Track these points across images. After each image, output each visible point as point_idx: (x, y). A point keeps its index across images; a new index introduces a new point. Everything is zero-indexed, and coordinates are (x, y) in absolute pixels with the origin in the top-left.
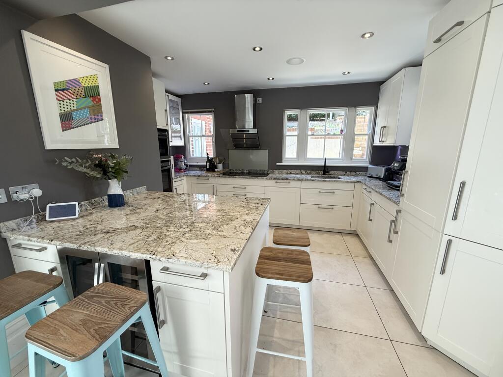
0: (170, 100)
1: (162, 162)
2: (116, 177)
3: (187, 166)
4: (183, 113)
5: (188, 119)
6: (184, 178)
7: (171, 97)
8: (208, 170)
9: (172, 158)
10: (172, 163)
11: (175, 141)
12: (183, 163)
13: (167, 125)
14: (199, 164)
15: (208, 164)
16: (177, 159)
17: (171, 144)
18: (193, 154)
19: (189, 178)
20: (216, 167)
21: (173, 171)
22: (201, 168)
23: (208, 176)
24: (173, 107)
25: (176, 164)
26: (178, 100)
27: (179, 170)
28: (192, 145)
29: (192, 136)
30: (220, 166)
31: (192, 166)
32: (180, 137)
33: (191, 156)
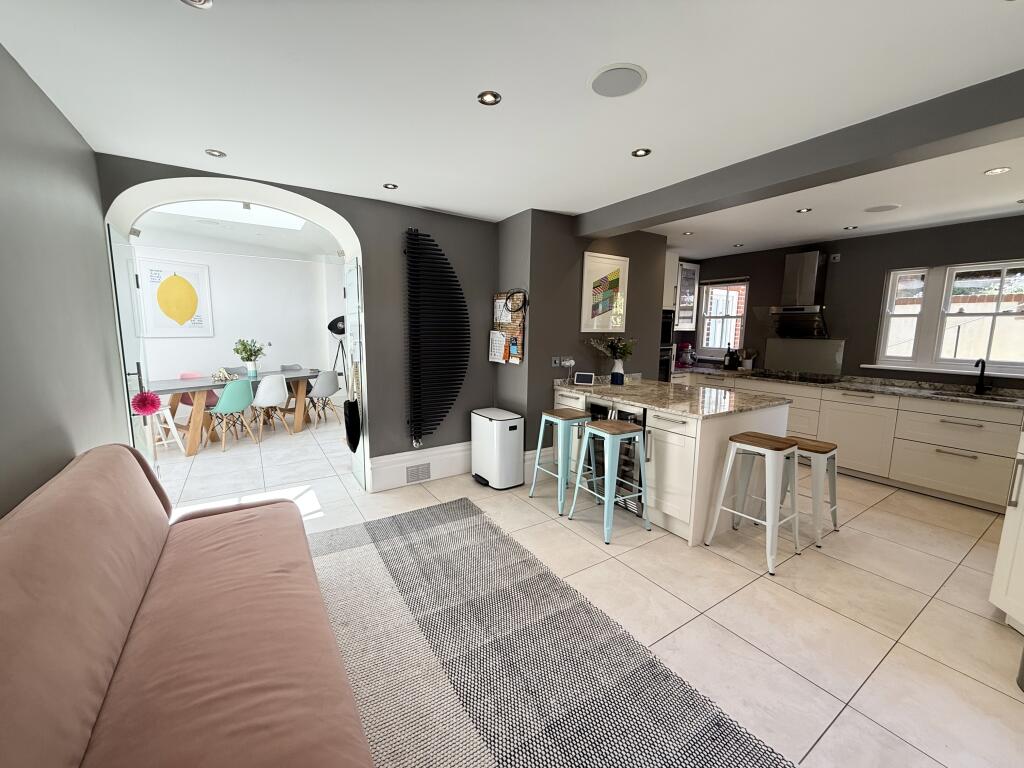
0: (683, 270)
1: (661, 350)
2: (621, 358)
3: (695, 359)
4: (700, 284)
5: (707, 293)
6: (688, 375)
7: (686, 266)
8: (726, 368)
9: (674, 347)
10: (674, 352)
11: (683, 325)
12: (689, 355)
13: (675, 304)
14: (714, 358)
15: (728, 358)
16: (680, 350)
17: (676, 329)
18: (707, 344)
19: (694, 376)
20: (740, 364)
21: (673, 363)
22: (716, 364)
23: (723, 376)
24: (687, 279)
25: (678, 356)
26: (696, 268)
27: (681, 365)
28: (708, 329)
29: (711, 317)
30: (748, 364)
31: (701, 361)
32: (691, 318)
33: (704, 345)
